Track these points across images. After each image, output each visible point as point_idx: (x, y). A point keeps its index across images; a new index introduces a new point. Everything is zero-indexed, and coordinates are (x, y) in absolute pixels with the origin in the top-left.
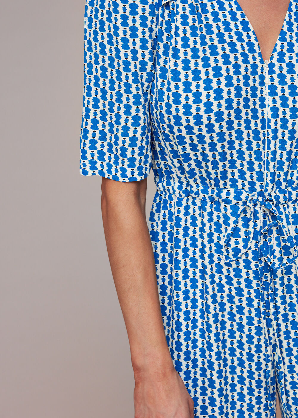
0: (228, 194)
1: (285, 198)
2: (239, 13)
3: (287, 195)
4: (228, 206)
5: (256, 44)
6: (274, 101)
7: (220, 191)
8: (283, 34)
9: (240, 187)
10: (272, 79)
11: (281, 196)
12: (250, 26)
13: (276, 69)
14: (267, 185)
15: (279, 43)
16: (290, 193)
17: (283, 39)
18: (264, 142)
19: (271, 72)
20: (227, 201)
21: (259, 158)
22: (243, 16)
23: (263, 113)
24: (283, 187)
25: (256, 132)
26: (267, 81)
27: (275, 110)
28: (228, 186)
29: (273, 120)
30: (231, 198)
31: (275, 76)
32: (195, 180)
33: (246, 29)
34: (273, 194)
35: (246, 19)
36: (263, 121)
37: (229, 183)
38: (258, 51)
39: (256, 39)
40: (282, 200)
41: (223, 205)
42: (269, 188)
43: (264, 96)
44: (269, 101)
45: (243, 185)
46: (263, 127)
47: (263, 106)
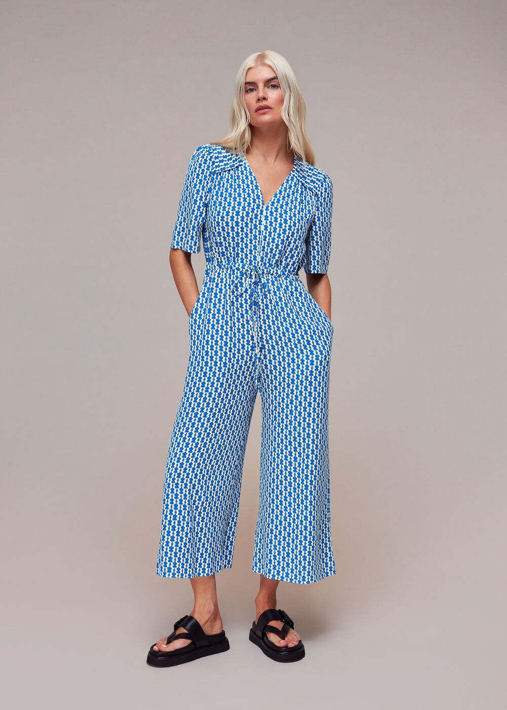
0: (239, 265)
1: (267, 271)
2: (255, 182)
3: (268, 270)
4: (239, 272)
5: (261, 196)
6: (266, 223)
7: (235, 263)
8: (276, 195)
9: (245, 263)
10: (267, 213)
11: (266, 270)
12: (259, 188)
13: (269, 208)
14: (258, 262)
15: (273, 198)
16: (270, 270)
17: (276, 196)
18: (259, 241)
19: (267, 209)
20: (238, 269)
21: (255, 249)
22: (256, 183)
23: (260, 228)
24: (267, 266)
25: (255, 236)
26: (264, 213)
27: (266, 227)
28: (239, 262)
29: (265, 231)
30: (240, 267)
31: (268, 212)
32: (224, 259)
33: (257, 188)
34: (261, 268)
35: (258, 184)
36: (260, 231)
37: (240, 260)
38: (261, 199)
39: (261, 194)
40: (265, 272)
41: (236, 271)
42: (260, 264)
43: (262, 219)
44: (264, 222)
45: (247, 261)
46: (259, 234)
47: (260, 224)
